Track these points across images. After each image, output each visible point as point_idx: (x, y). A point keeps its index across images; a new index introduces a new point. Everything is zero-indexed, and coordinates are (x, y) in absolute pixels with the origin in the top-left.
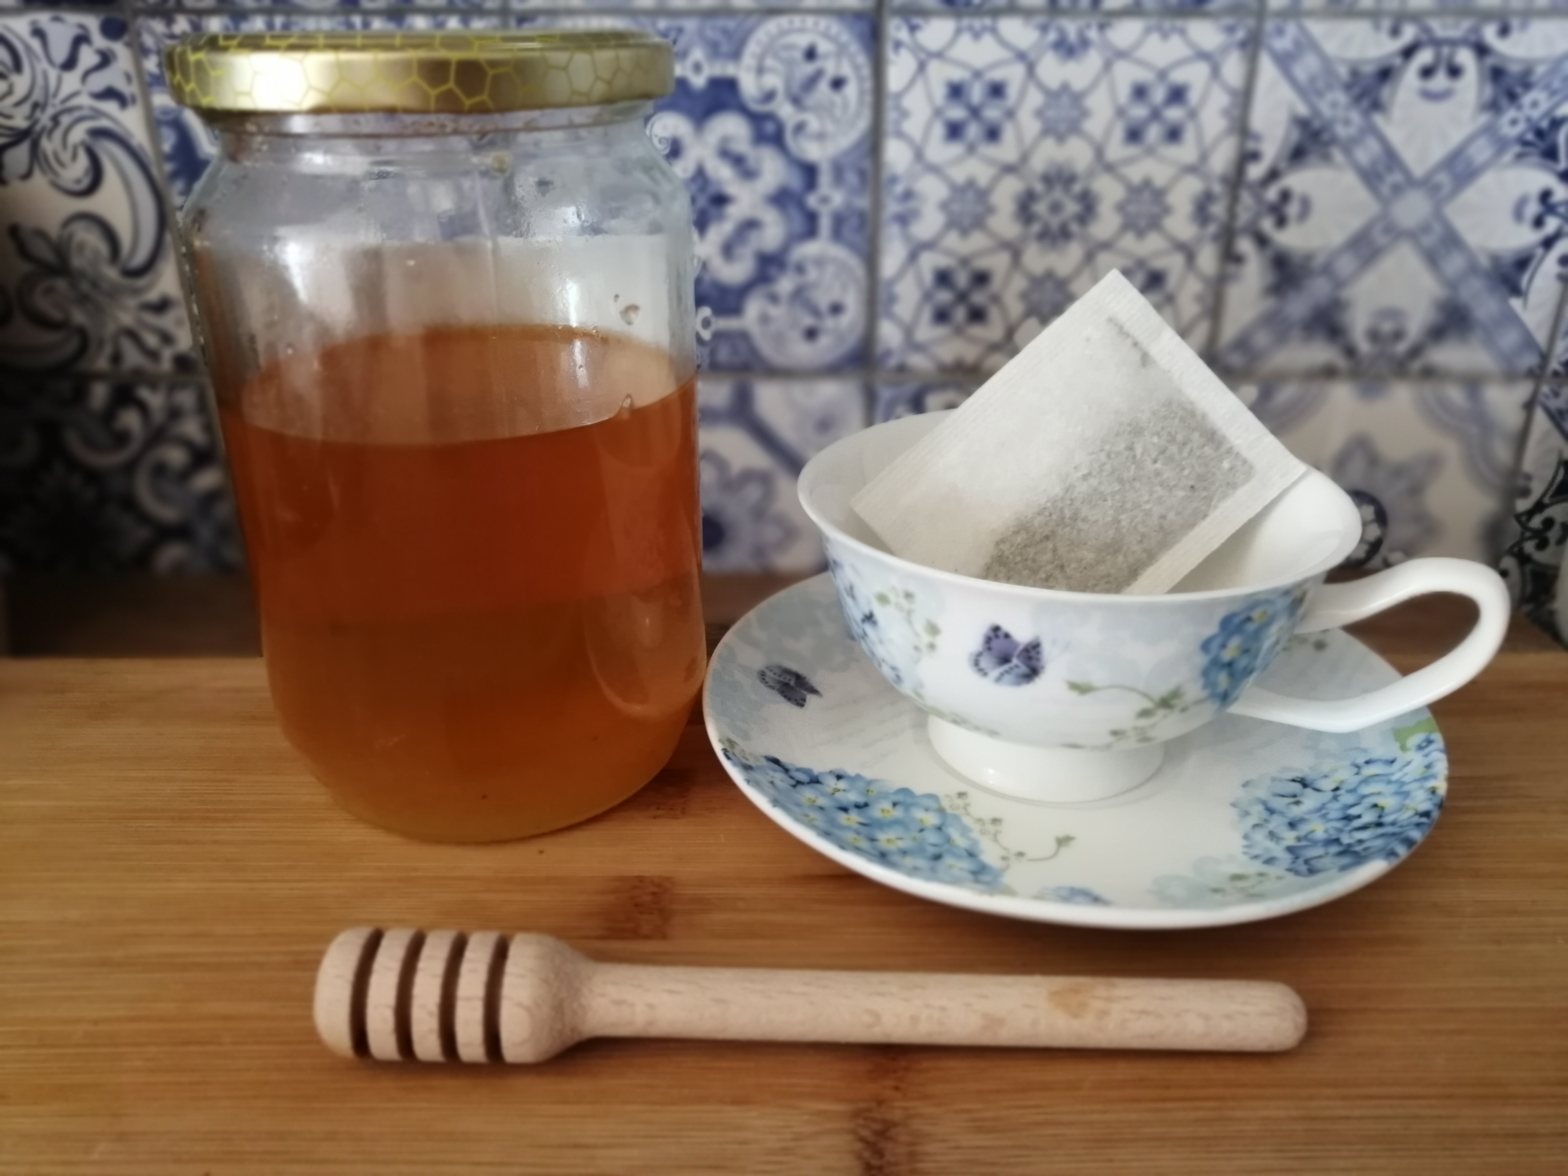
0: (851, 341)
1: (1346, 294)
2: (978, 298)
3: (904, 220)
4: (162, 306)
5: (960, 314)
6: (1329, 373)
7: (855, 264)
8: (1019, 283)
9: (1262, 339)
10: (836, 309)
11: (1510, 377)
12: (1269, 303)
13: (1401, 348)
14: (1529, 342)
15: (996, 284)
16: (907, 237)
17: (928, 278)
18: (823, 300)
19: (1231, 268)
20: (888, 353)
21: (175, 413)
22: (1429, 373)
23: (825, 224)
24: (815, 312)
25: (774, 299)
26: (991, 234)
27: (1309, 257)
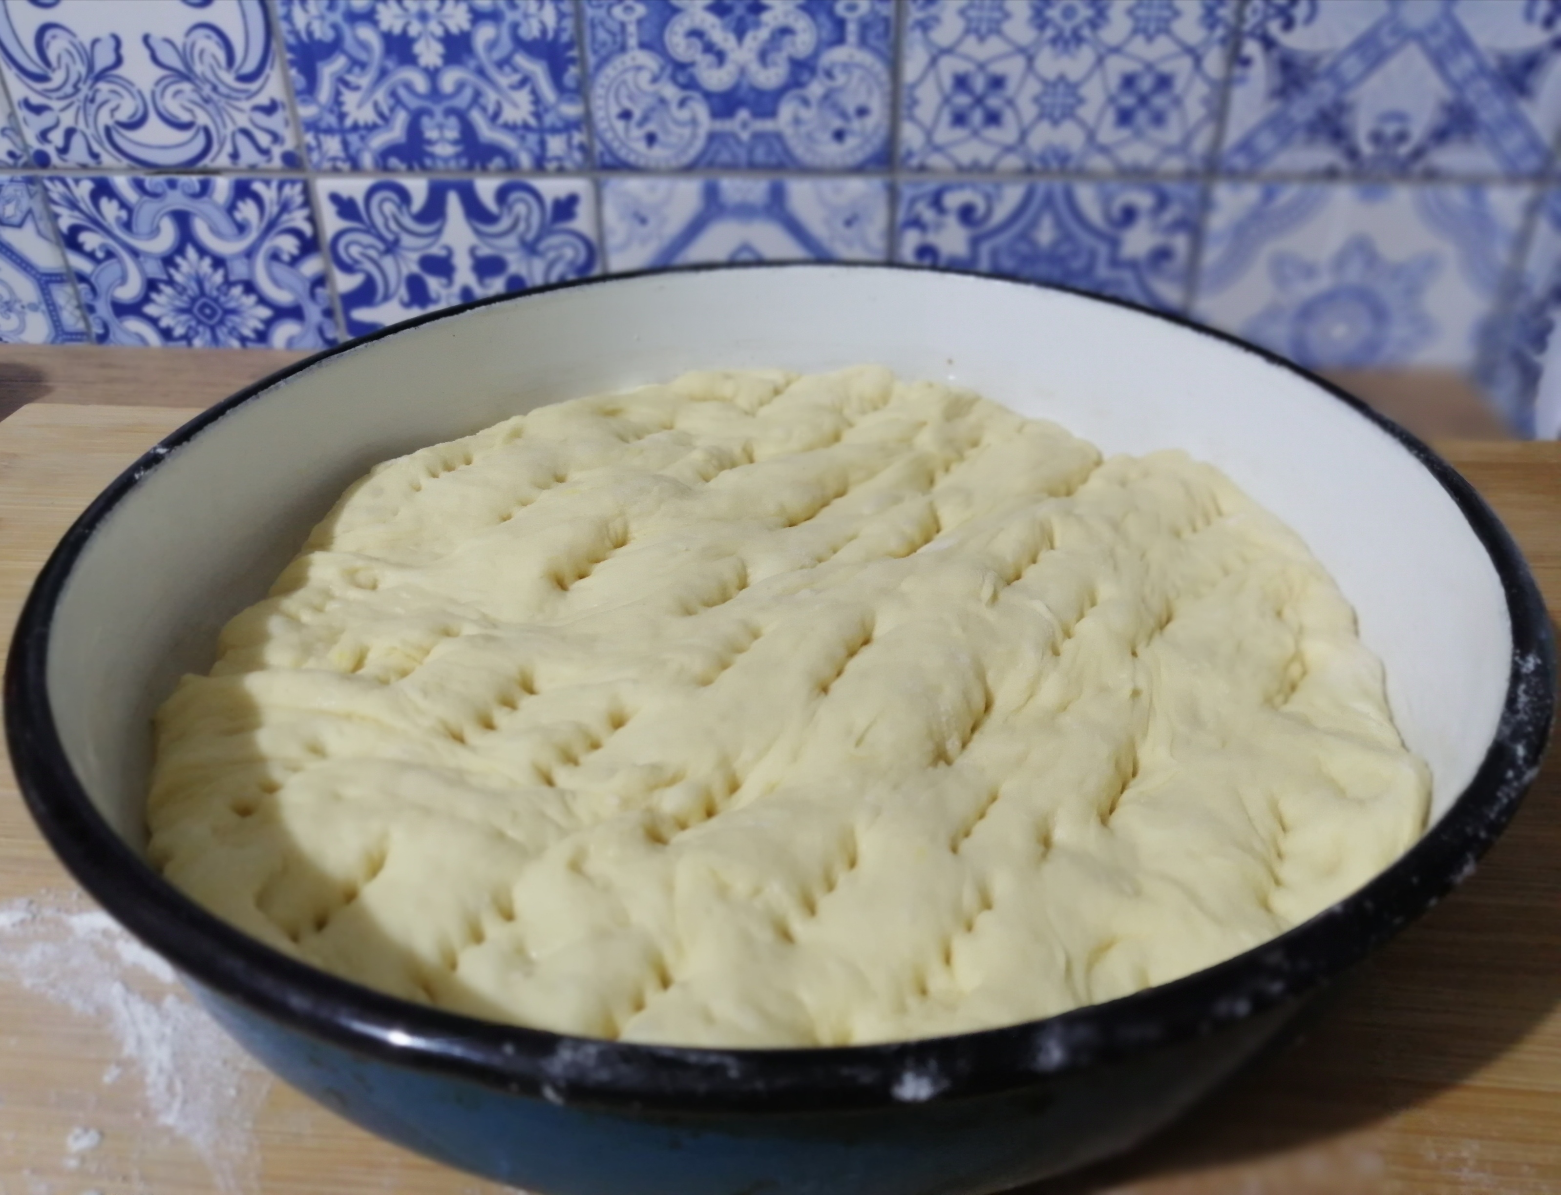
0: (876, 142)
1: (1351, 96)
2: (994, 102)
3: (925, 26)
4: (270, 109)
5: (977, 117)
6: (1331, 174)
7: (879, 68)
8: (1033, 87)
9: (1266, 142)
10: (862, 112)
11: (1513, 178)
12: (1275, 106)
13: (1404, 150)
14: (1534, 144)
15: (1011, 86)
16: (928, 43)
17: (948, 82)
18: (850, 104)
19: (1238, 71)
20: (910, 154)
21: (285, 207)
22: (1432, 175)
23: (852, 28)
24: (844, 115)
25: (805, 102)
26: (1007, 40)
27: (1315, 59)
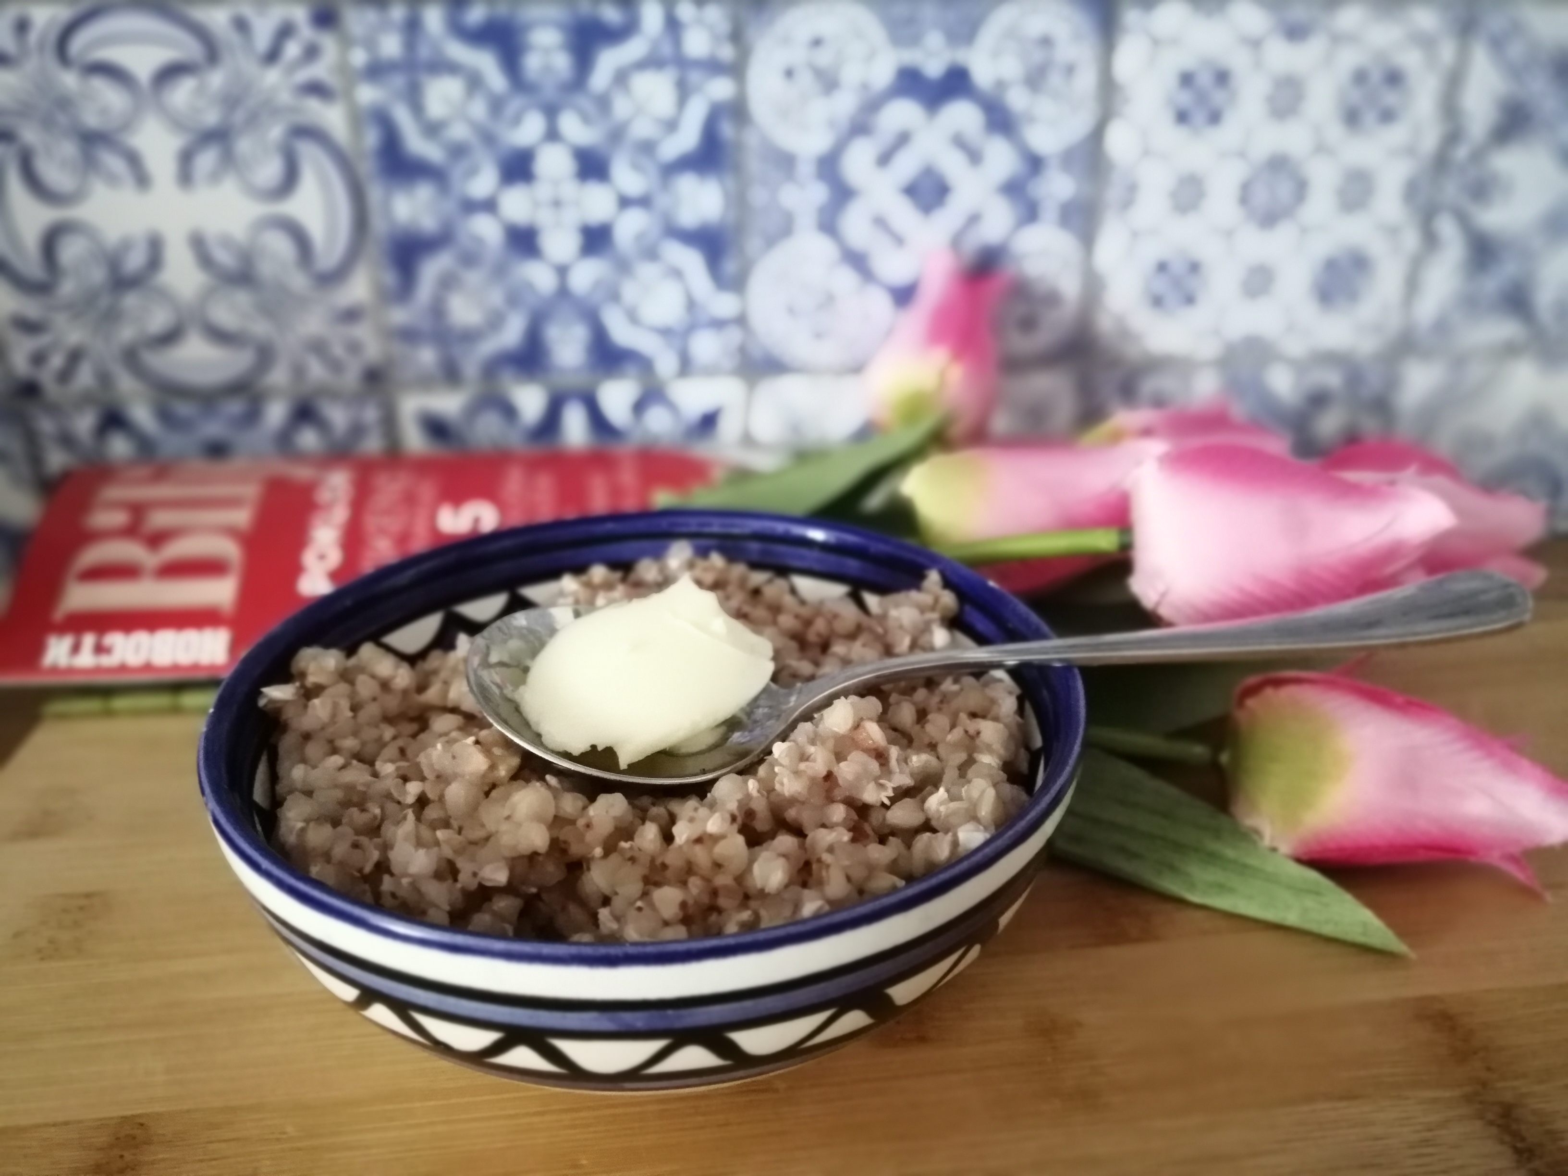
1: (1535, 272)
2: (1191, 284)
3: (1126, 205)
4: (352, 314)
5: (1174, 298)
9: (1456, 320)
12: (1467, 284)
15: (1208, 272)
16: (1127, 226)
17: (1148, 268)
19: (1430, 250)
21: (357, 430)
23: (1049, 212)
26: (1212, 221)
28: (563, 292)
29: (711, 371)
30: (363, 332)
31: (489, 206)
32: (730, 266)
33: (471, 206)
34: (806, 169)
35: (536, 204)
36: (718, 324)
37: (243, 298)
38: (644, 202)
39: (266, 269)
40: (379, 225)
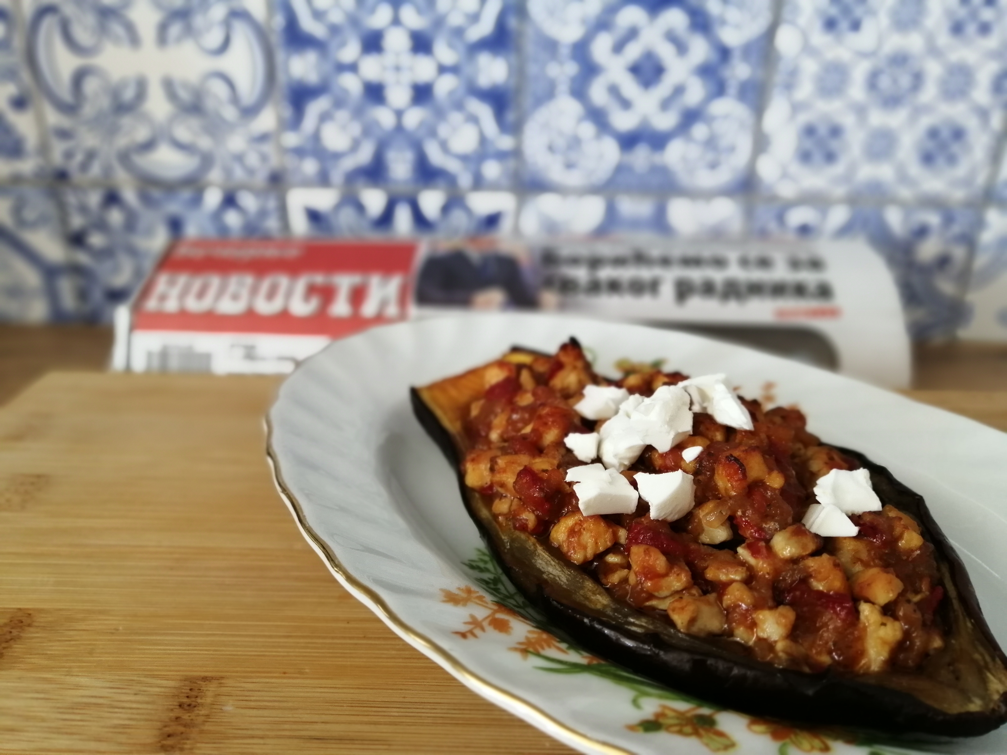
0: (740, 170)
2: (832, 145)
3: (789, 87)
4: (263, 138)
5: (818, 155)
7: (748, 117)
8: (862, 134)
10: (732, 149)
15: (847, 135)
16: (790, 99)
17: (800, 129)
18: (725, 143)
21: (263, 213)
23: (732, 88)
24: (718, 151)
25: (691, 141)
26: (848, 100)
28: (399, 128)
29: (495, 187)
30: (268, 148)
31: (353, 68)
32: (511, 116)
33: (342, 68)
34: (565, 51)
35: (384, 68)
36: (501, 156)
37: (194, 122)
38: (454, 70)
39: (210, 104)
40: (281, 78)
